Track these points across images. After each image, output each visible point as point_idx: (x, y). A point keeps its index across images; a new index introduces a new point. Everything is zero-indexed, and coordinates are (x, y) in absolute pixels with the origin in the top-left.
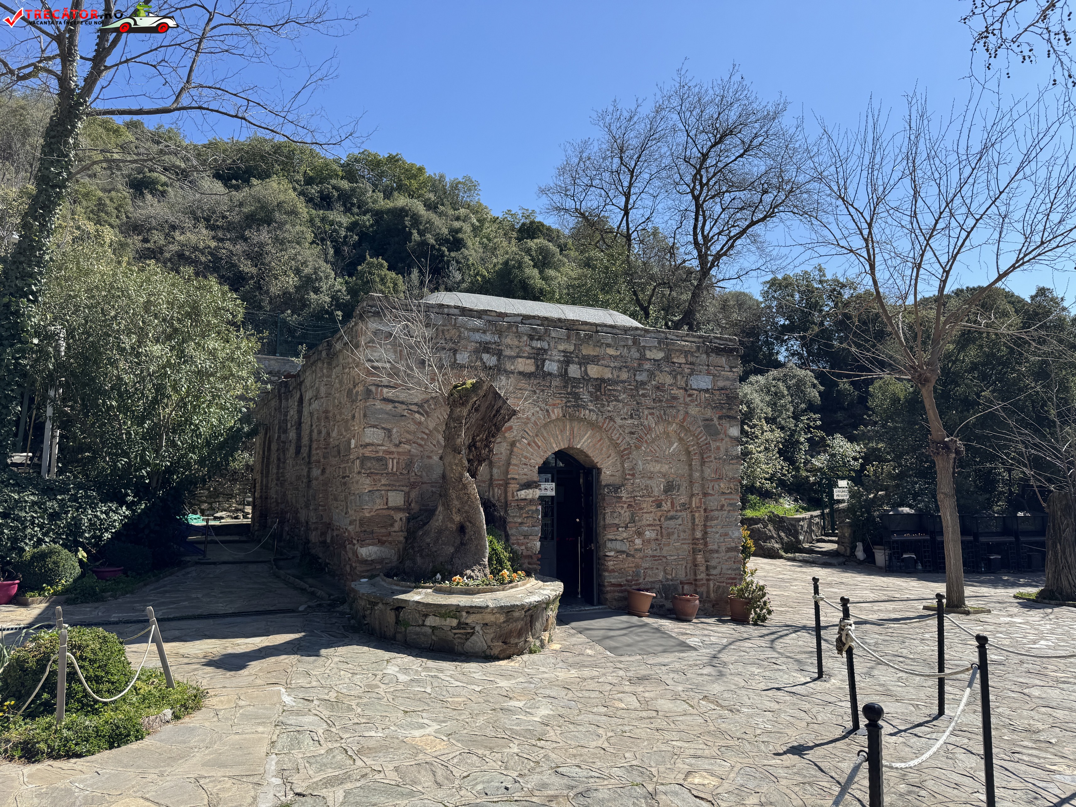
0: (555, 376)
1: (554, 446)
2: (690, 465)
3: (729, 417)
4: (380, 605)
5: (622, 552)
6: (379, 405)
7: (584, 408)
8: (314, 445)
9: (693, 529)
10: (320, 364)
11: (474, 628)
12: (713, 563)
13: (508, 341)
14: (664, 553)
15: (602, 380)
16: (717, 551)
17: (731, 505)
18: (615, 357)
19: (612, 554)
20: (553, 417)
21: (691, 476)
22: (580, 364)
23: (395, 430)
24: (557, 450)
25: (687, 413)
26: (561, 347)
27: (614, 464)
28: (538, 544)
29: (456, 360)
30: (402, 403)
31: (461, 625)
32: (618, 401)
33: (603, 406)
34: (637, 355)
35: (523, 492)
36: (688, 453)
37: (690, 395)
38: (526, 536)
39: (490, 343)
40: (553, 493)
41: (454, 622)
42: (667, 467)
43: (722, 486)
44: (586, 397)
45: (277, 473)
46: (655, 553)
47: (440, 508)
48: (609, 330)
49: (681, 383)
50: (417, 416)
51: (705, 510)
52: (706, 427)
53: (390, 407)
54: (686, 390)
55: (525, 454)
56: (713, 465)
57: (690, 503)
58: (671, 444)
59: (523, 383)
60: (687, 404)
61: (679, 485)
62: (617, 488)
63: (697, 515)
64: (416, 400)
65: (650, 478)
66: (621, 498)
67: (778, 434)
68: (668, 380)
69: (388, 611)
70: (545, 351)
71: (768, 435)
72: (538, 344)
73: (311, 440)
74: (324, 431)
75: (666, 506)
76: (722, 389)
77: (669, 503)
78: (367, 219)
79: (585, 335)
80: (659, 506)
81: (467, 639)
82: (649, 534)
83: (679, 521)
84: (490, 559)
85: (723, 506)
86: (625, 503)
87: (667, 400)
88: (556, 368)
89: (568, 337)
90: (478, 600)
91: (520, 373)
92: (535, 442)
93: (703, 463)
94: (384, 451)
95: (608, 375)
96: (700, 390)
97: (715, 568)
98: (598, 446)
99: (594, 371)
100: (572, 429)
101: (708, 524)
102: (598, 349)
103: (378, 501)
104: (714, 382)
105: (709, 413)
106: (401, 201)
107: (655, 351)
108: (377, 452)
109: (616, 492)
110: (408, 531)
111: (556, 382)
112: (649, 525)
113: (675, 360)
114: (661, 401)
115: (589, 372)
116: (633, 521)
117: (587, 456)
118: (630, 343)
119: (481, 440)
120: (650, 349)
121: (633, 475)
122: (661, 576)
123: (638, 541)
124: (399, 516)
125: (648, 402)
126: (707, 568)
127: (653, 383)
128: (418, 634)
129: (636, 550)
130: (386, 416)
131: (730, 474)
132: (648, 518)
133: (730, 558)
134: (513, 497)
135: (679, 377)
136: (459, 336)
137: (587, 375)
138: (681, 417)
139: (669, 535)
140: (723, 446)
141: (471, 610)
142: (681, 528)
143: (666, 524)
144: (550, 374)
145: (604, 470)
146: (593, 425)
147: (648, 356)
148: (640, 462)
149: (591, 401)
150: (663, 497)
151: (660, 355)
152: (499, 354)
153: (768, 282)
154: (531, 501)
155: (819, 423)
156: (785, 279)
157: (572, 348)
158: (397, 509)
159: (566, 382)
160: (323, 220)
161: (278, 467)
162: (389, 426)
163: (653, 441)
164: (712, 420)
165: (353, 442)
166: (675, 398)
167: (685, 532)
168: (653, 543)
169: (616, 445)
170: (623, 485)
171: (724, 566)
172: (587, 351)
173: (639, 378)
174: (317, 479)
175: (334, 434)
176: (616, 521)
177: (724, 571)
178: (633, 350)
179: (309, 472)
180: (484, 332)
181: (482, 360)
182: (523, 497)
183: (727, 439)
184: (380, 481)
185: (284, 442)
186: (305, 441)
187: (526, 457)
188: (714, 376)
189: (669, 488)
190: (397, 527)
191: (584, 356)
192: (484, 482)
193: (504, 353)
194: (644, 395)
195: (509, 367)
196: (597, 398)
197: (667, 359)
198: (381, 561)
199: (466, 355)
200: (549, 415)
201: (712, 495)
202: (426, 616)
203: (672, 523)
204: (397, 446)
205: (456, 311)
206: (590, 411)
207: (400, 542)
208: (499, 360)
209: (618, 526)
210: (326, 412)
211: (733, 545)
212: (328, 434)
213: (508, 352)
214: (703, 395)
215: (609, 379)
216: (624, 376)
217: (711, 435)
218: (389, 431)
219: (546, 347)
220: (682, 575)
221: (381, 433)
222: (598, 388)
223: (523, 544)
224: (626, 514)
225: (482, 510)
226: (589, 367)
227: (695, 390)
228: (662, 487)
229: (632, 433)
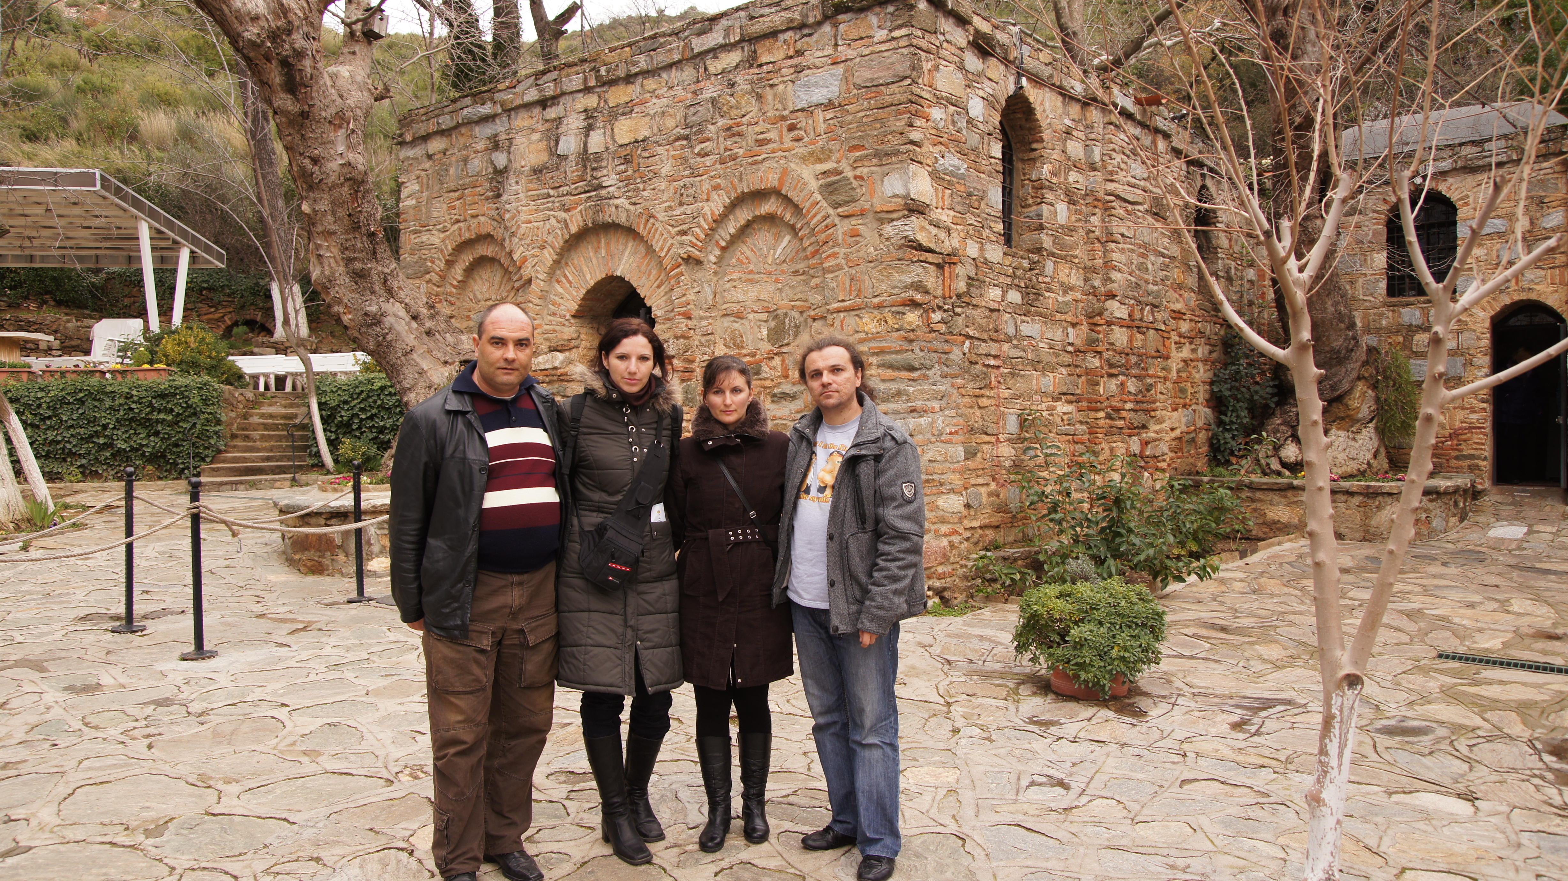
0: (571, 159)
1: (588, 277)
2: (813, 279)
3: (877, 154)
13: (519, 122)
15: (636, 144)
18: (658, 94)
20: (575, 229)
22: (604, 126)
24: (592, 283)
25: (786, 167)
26: (580, 106)
32: (660, 176)
33: (637, 190)
34: (692, 76)
37: (792, 128)
42: (771, 288)
43: (865, 317)
44: (611, 182)
48: (650, 44)
49: (773, 103)
52: (824, 190)
54: (783, 118)
55: (552, 297)
56: (845, 273)
59: (535, 184)
60: (786, 149)
61: (797, 327)
65: (739, 316)
68: (750, 106)
70: (561, 120)
72: (552, 113)
75: (771, 370)
77: (776, 365)
87: (748, 150)
88: (573, 145)
89: (586, 84)
92: (565, 276)
93: (823, 271)
95: (645, 133)
98: (644, 267)
99: (624, 131)
100: (608, 245)
102: (631, 88)
104: (846, 79)
105: (834, 155)
107: (723, 55)
111: (571, 169)
113: (764, 59)
114: (734, 158)
115: (617, 138)
118: (676, 55)
120: (714, 52)
121: (686, 314)
125: (709, 164)
127: (722, 122)
135: (769, 93)
136: (471, 135)
137: (615, 142)
138: (774, 179)
144: (565, 157)
146: (631, 231)
147: (712, 71)
148: (706, 288)
149: (619, 188)
151: (732, 60)
152: (509, 146)
157: (596, 100)
159: (584, 165)
164: (838, 171)
166: (762, 142)
169: (659, 262)
172: (616, 97)
178: (686, 68)
180: (493, 119)
181: (492, 162)
183: (876, 208)
187: (554, 303)
188: (846, 65)
189: (780, 333)
191: (611, 109)
193: (515, 143)
194: (704, 154)
195: (520, 163)
196: (628, 181)
197: (752, 61)
200: (567, 226)
206: (617, 207)
208: (508, 156)
213: (519, 140)
214: (820, 115)
215: (645, 139)
216: (669, 123)
217: (837, 205)
219: (562, 113)
222: (627, 160)
226: (616, 127)
227: (802, 110)
228: (765, 332)
229: (684, 233)
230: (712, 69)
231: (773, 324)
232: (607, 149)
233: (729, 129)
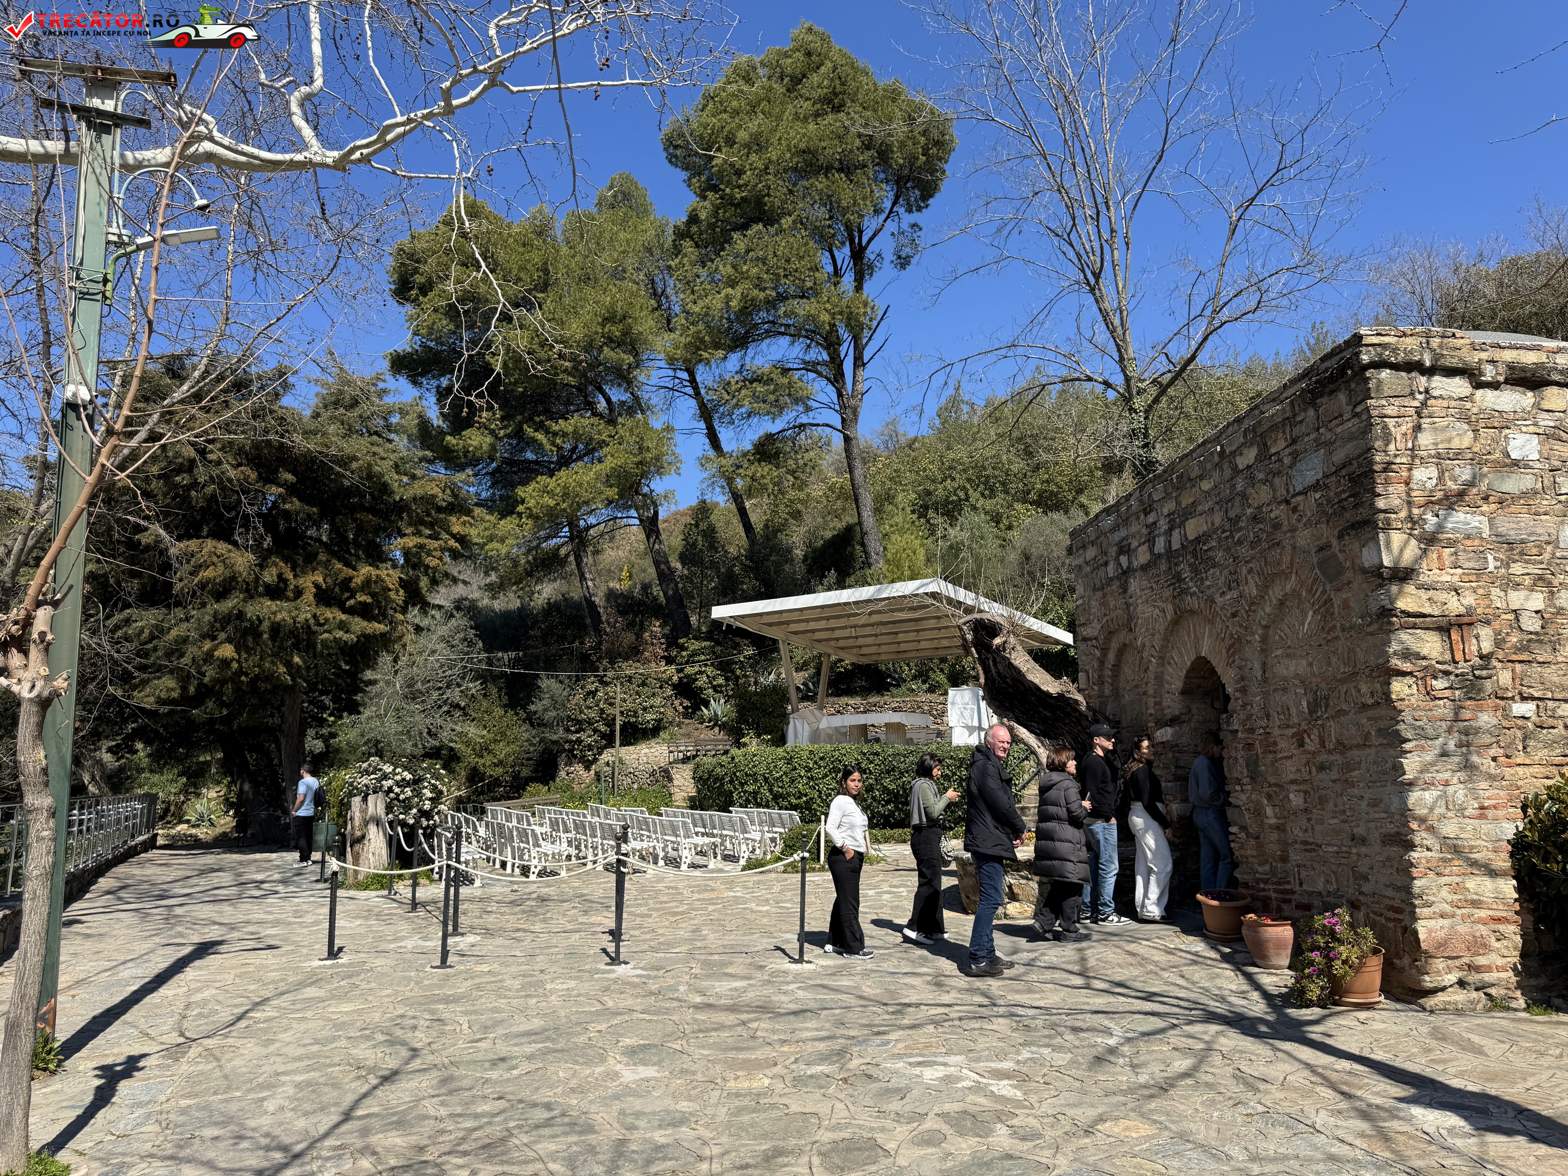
0: (1163, 557)
3: (1353, 526)
5: (1243, 828)
14: (1318, 838)
15: (1199, 539)
18: (1209, 493)
22: (1180, 525)
23: (1090, 671)
24: (1189, 664)
25: (1294, 548)
26: (1165, 511)
30: (1090, 639)
32: (1216, 566)
35: (1159, 733)
42: (1304, 662)
43: (1362, 689)
44: (1187, 575)
46: (1306, 837)
49: (1281, 490)
52: (1322, 564)
53: (1085, 646)
54: (1287, 502)
56: (1341, 645)
58: (1305, 615)
59: (1145, 581)
60: (1293, 530)
62: (1230, 716)
68: (1266, 495)
70: (1156, 524)
76: (1342, 467)
82: (1294, 799)
86: (1240, 741)
87: (1268, 534)
88: (1163, 544)
91: (1141, 567)
95: (1203, 529)
96: (1304, 493)
98: (1217, 648)
99: (1191, 529)
100: (1194, 629)
102: (1193, 490)
104: (1327, 459)
105: (1324, 532)
109: (1229, 722)
111: (1163, 565)
112: (1293, 782)
113: (1272, 451)
114: (1260, 541)
115: (1188, 536)
118: (1216, 458)
120: (1240, 450)
123: (1272, 812)
125: (1244, 551)
129: (1271, 826)
130: (1085, 657)
131: (1372, 660)
132: (1290, 769)
135: (1277, 481)
136: (1108, 543)
137: (1186, 539)
138: (1287, 560)
140: (1353, 597)
142: (1336, 787)
143: (1317, 779)
144: (1159, 556)
145: (1227, 687)
149: (1192, 579)
150: (1304, 726)
151: (1253, 455)
152: (1129, 550)
159: (1171, 561)
162: (1087, 668)
164: (1329, 546)
166: (1277, 525)
168: (1301, 816)
169: (1224, 642)
172: (1186, 499)
173: (1232, 514)
176: (1236, 774)
178: (1225, 467)
180: (1118, 528)
181: (1120, 564)
183: (1359, 578)
188: (1328, 444)
191: (1183, 511)
193: (1131, 547)
194: (1240, 542)
195: (1135, 563)
196: (1196, 572)
197: (1264, 454)
199: (1112, 565)
201: (1345, 713)
203: (1324, 776)
206: (1192, 595)
208: (1129, 559)
209: (1237, 782)
213: (1133, 544)
214: (1312, 496)
215: (1204, 534)
216: (1218, 518)
217: (1330, 579)
218: (1088, 673)
221: (1085, 676)
222: (1196, 554)
224: (1242, 762)
227: (1300, 493)
228: (1305, 704)
229: (1234, 615)
230: (1241, 467)
231: (1311, 697)
232: (1183, 545)
233: (1254, 518)
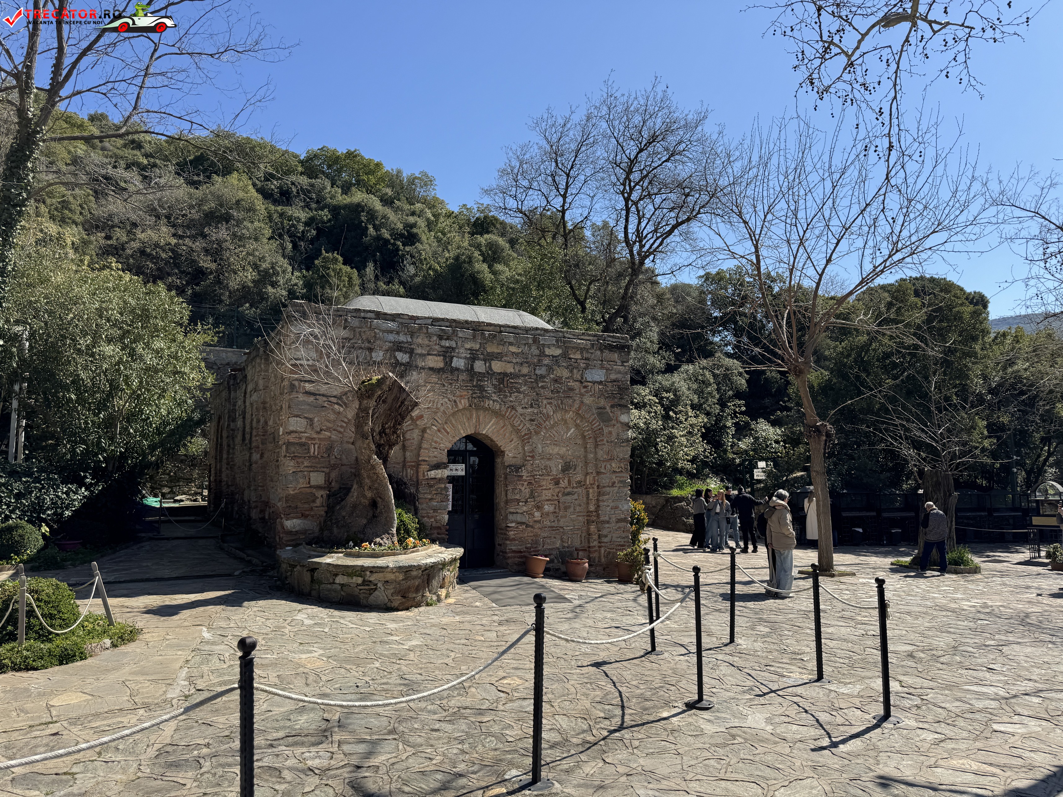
0: (462, 371)
1: (462, 431)
2: (586, 448)
3: (620, 405)
4: (298, 567)
5: (522, 523)
6: (301, 397)
7: (489, 398)
8: (254, 433)
9: (588, 503)
10: (258, 360)
11: (376, 585)
12: (604, 532)
13: (420, 340)
14: (561, 524)
15: (505, 374)
16: (608, 522)
17: (621, 482)
18: (517, 354)
19: (513, 525)
20: (461, 407)
21: (585, 457)
22: (485, 360)
23: (316, 419)
24: (465, 434)
25: (582, 402)
26: (468, 346)
27: (516, 448)
28: (446, 517)
29: (371, 358)
30: (323, 395)
31: (365, 583)
32: (520, 392)
33: (506, 397)
34: (537, 352)
35: (433, 472)
36: (584, 437)
37: (585, 387)
38: (435, 510)
39: (403, 342)
40: (463, 473)
41: (360, 580)
43: (614, 465)
44: (490, 389)
45: (227, 458)
46: (553, 524)
47: (355, 486)
48: (512, 330)
49: (577, 376)
50: (336, 407)
51: (598, 486)
52: (599, 414)
53: (312, 399)
54: (581, 382)
55: (435, 439)
56: (606, 448)
57: (585, 481)
58: (568, 429)
59: (434, 378)
60: (582, 395)
61: (575, 465)
62: (518, 468)
63: (591, 491)
64: (335, 393)
65: (549, 459)
66: (522, 476)
67: (703, 419)
68: (566, 373)
69: (305, 572)
70: (453, 349)
71: (693, 420)
72: (447, 343)
73: (251, 428)
74: (262, 420)
75: (564, 483)
76: (614, 381)
77: (566, 481)
78: (325, 215)
79: (490, 335)
80: (557, 483)
81: (371, 594)
82: (548, 508)
83: (576, 496)
84: (398, 530)
85: (614, 483)
86: (525, 481)
87: (564, 391)
88: (463, 364)
89: (474, 337)
90: (380, 562)
91: (431, 369)
92: (444, 429)
93: (596, 446)
94: (307, 437)
96: (594, 383)
97: (606, 536)
98: (501, 431)
99: (497, 366)
100: (478, 417)
101: (601, 498)
102: (501, 347)
103: (301, 480)
104: (607, 375)
105: (602, 402)
106: (358, 196)
107: (553, 348)
108: (300, 438)
109: (517, 471)
110: (328, 506)
112: (548, 500)
113: (572, 356)
114: (558, 392)
115: (493, 367)
116: (532, 496)
117: (492, 440)
118: (530, 341)
119: (390, 428)
120: (549, 346)
121: (533, 457)
122: (558, 544)
123: (537, 514)
124: (319, 493)
125: (547, 393)
126: (599, 537)
127: (552, 376)
128: (329, 590)
129: (535, 521)
130: (308, 407)
131: (621, 456)
132: (547, 495)
133: (619, 528)
134: (424, 476)
135: (575, 371)
136: (375, 336)
137: (491, 370)
138: (576, 406)
139: (566, 508)
140: (614, 431)
141: (374, 570)
142: (576, 502)
143: (563, 499)
144: (457, 369)
145: (507, 453)
146: (497, 414)
147: (547, 353)
148: (539, 446)
149: (495, 393)
150: (560, 476)
151: (558, 352)
152: (411, 352)
153: (703, 277)
154: (440, 480)
155: (743, 409)
156: (718, 273)
157: (478, 346)
158: (319, 487)
159: (472, 376)
160: (281, 215)
161: (228, 452)
162: (311, 416)
163: (552, 427)
164: (605, 408)
165: (281, 429)
166: (571, 389)
167: (580, 505)
168: (551, 515)
169: (518, 431)
170: (524, 466)
171: (614, 535)
172: (492, 348)
173: (538, 372)
174: (256, 463)
175: (271, 423)
176: (517, 497)
177: (614, 539)
178: (534, 348)
179: (250, 457)
180: (398, 333)
181: (395, 357)
182: (433, 476)
183: (619, 425)
184: (303, 463)
185: (233, 430)
186: (248, 430)
187: (436, 442)
188: (607, 369)
189: (567, 468)
190: (318, 502)
191: (488, 353)
192: (398, 463)
193: (415, 352)
194: (543, 387)
195: (421, 364)
196: (500, 390)
197: (565, 355)
198: (304, 532)
199: (381, 353)
200: (456, 405)
201: (604, 473)
202: (336, 575)
203: (568, 498)
204: (318, 433)
205: (372, 315)
206: (494, 401)
207: (322, 516)
208: (410, 358)
209: (518, 501)
210: (264, 403)
211: (623, 516)
212: (266, 423)
213: (419, 351)
215: (511, 373)
216: (525, 370)
217: (603, 421)
218: (311, 420)
219: (454, 346)
220: (577, 544)
221: (304, 422)
222: (501, 381)
223: (432, 517)
224: (526, 491)
225: (390, 487)
226: (493, 363)
227: (589, 382)
228: (560, 467)
229: (532, 420)
231: (564, 464)
232: (488, 373)
233: (556, 380)
